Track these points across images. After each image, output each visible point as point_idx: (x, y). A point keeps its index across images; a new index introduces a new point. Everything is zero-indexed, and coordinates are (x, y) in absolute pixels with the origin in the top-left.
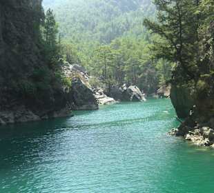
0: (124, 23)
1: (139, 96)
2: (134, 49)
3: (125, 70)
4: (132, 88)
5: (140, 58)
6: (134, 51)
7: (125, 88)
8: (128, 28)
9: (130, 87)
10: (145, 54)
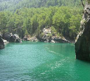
0: (4, 6)
1: (19, 40)
2: (11, 17)
3: (7, 26)
4: (15, 35)
5: (15, 21)
6: (11, 18)
7: (12, 35)
8: (6, 8)
9: (14, 35)
10: (17, 20)
